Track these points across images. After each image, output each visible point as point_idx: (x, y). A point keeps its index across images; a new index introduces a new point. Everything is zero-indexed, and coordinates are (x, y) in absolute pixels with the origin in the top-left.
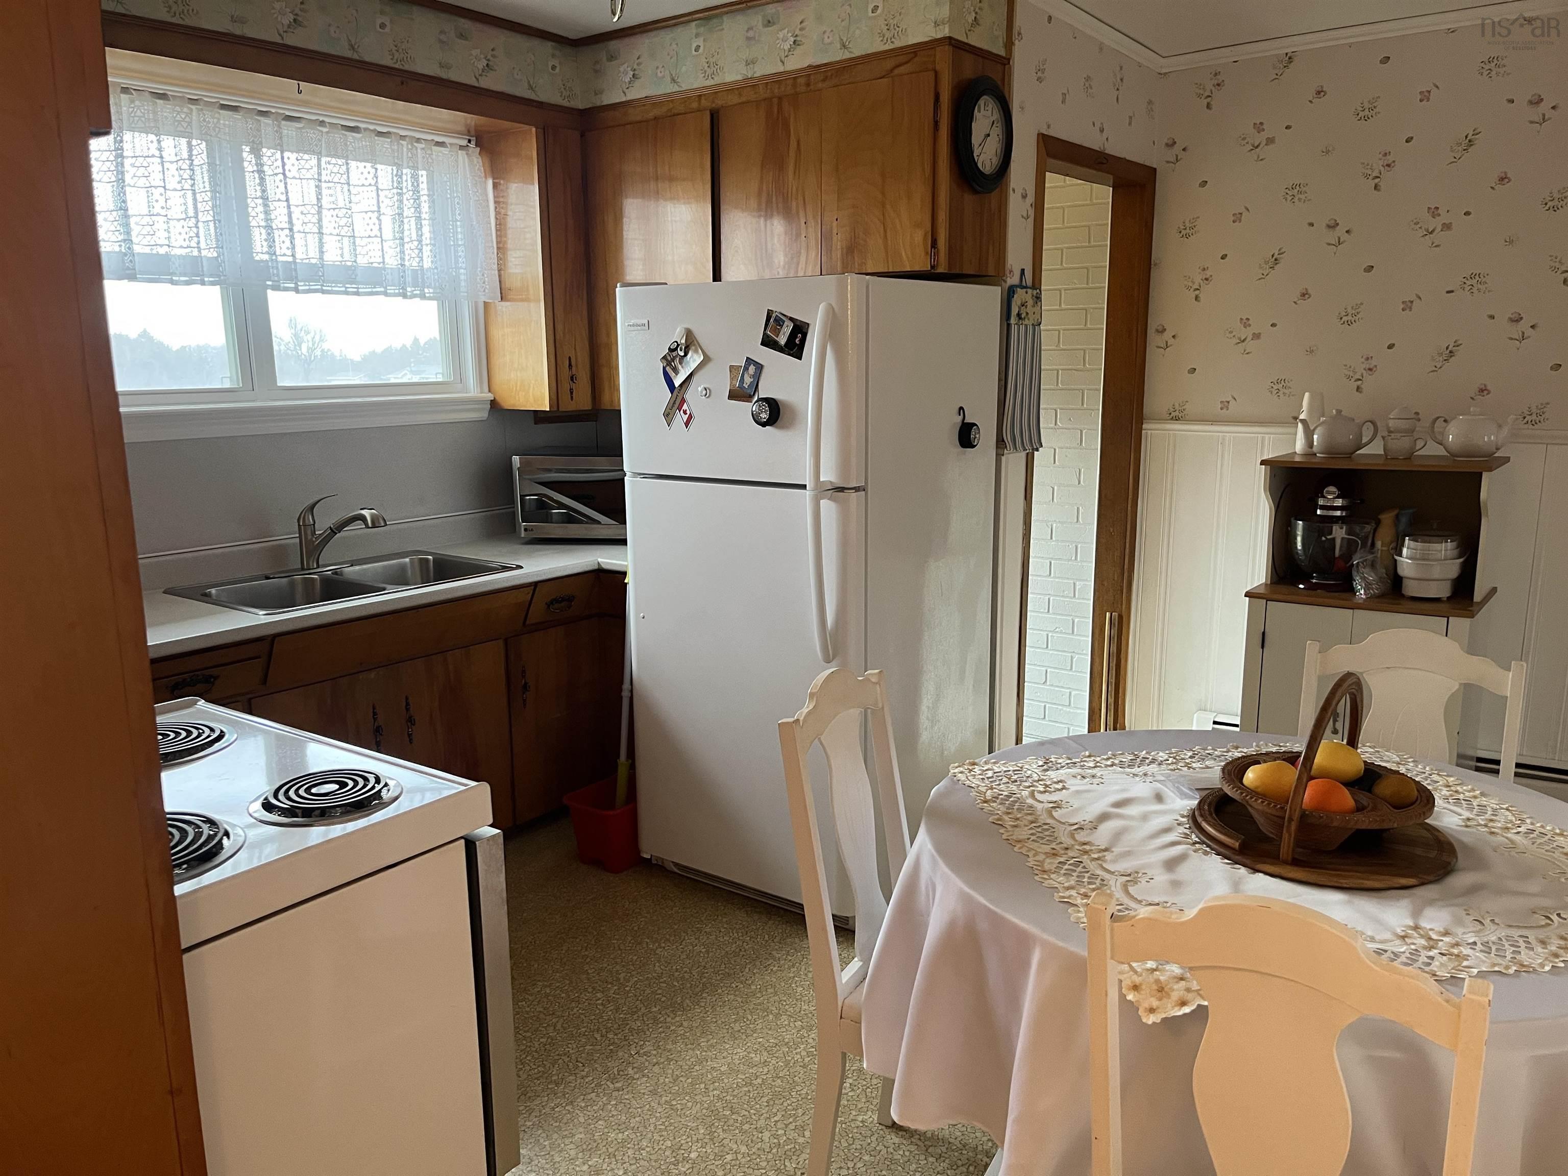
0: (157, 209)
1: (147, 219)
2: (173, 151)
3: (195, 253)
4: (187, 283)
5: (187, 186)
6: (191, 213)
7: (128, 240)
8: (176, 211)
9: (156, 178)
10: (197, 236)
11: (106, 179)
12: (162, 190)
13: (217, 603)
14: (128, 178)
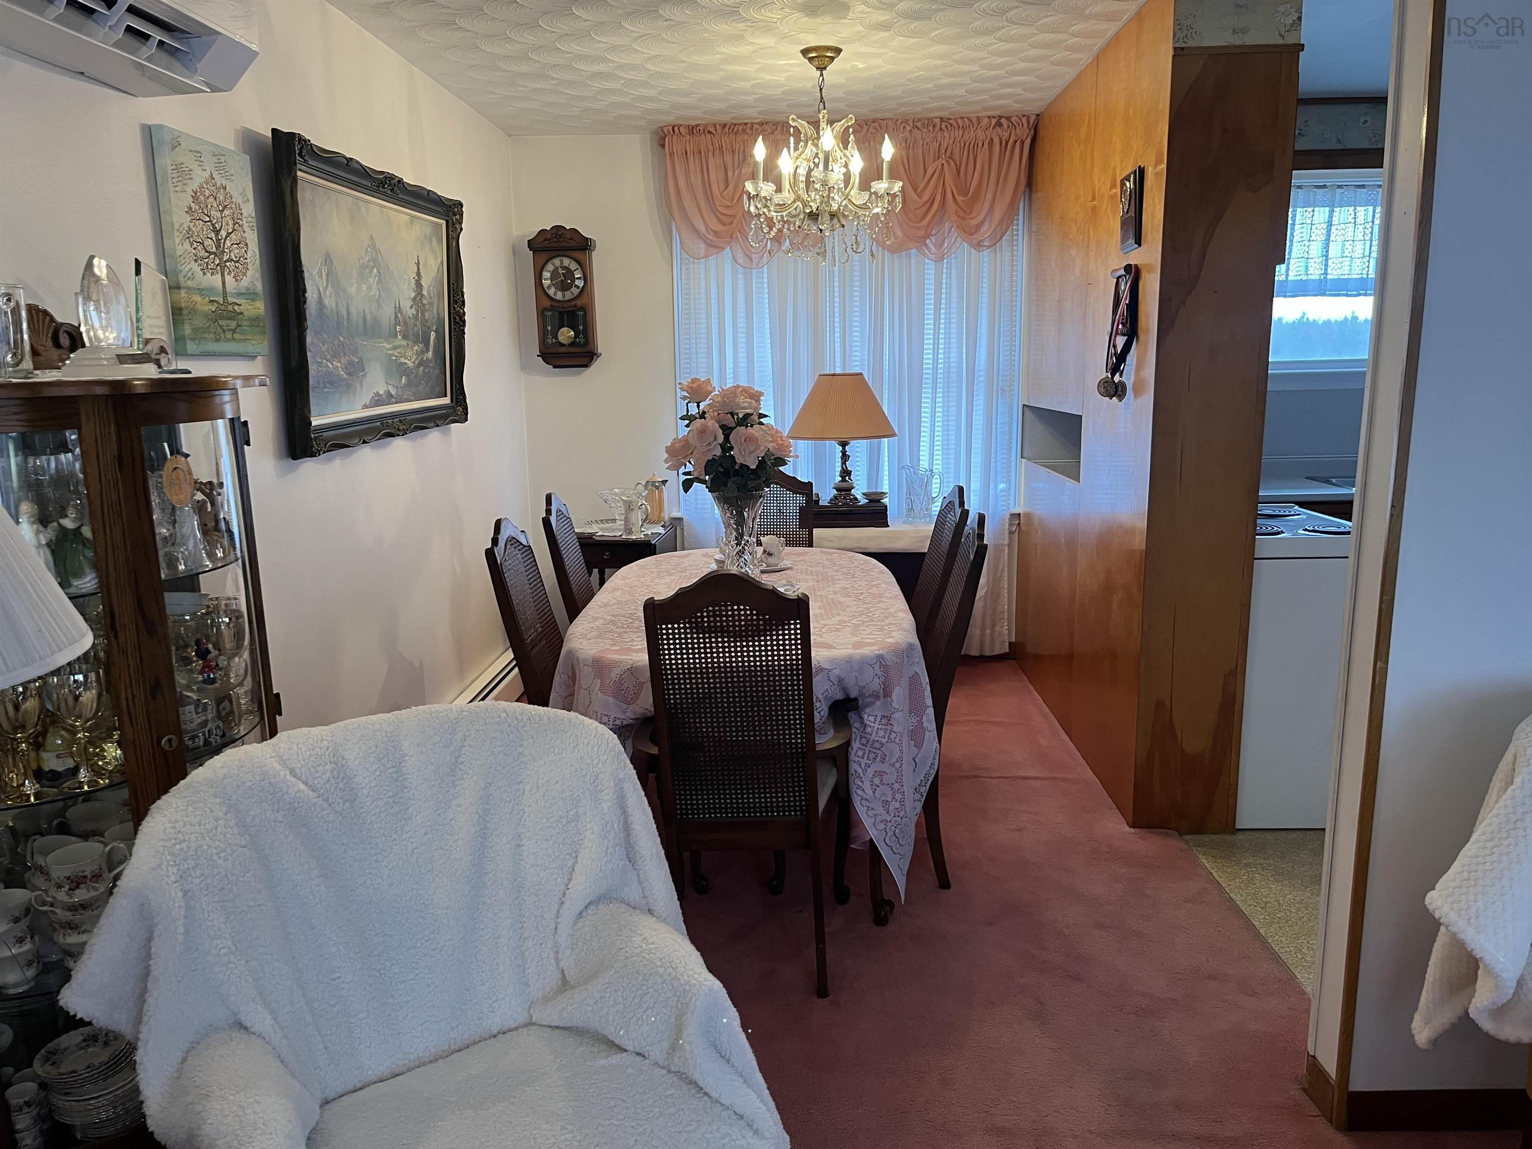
0: (1346, 253)
1: (1340, 260)
2: (1363, 218)
3: (1365, 276)
4: (1356, 296)
5: (1367, 238)
6: (1367, 253)
7: (1326, 273)
8: (1358, 252)
9: (1350, 235)
10: (1368, 267)
11: (1319, 239)
12: (1351, 242)
13: (1334, 484)
14: (1332, 238)
